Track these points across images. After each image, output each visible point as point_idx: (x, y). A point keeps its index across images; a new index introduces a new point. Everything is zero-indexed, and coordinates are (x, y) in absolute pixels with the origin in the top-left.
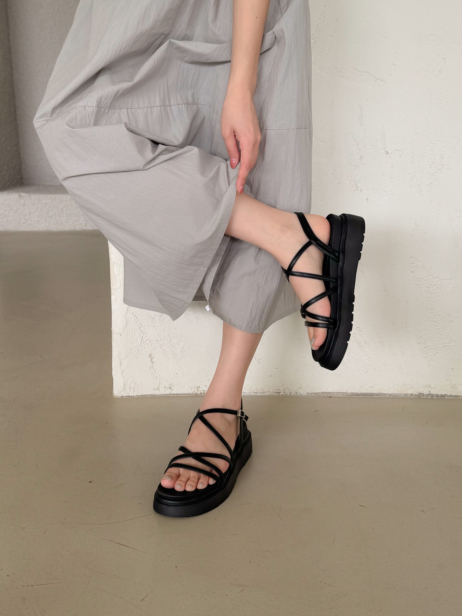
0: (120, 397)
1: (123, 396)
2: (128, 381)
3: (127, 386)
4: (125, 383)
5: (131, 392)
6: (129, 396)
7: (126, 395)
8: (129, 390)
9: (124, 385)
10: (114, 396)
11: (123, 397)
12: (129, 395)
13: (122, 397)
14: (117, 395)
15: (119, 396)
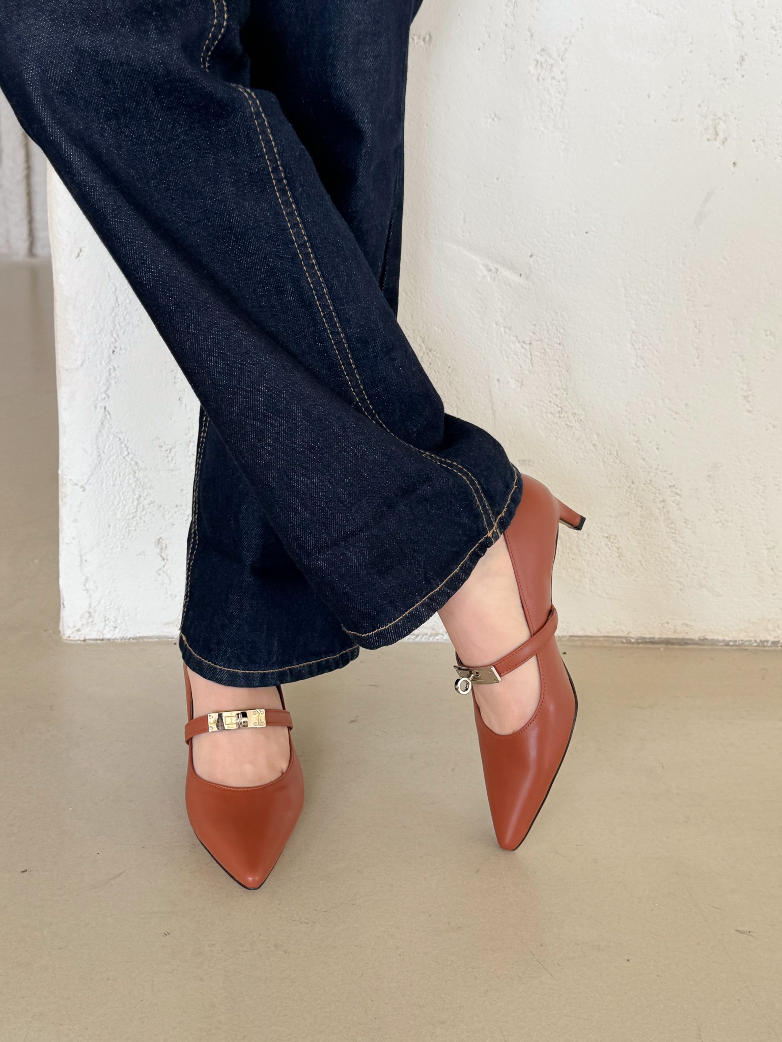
0: (79, 640)
1: (87, 638)
2: (99, 604)
3: (97, 613)
4: (93, 606)
5: (107, 628)
6: (102, 640)
7: (94, 635)
8: (103, 624)
9: (90, 613)
10: (64, 638)
11: (88, 641)
12: (101, 637)
13: (85, 640)
14: (72, 636)
15: (77, 638)
